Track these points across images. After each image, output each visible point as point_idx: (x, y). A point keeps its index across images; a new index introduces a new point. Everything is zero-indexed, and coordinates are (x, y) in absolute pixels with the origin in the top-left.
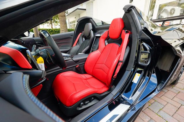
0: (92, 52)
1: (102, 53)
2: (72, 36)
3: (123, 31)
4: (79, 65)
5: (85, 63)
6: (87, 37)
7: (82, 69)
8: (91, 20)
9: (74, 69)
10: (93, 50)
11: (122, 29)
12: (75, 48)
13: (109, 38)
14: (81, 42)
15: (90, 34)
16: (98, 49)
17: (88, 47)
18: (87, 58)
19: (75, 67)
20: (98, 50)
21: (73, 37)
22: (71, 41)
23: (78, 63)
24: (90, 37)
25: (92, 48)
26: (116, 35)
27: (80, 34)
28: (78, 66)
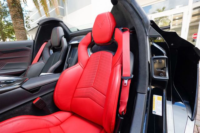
0: (67, 68)
1: (85, 68)
2: (30, 46)
3: (117, 30)
4: (41, 97)
5: (53, 91)
6: (57, 48)
7: (48, 103)
8: (61, 23)
9: (28, 108)
10: (68, 66)
11: (114, 27)
12: (37, 65)
13: (94, 44)
14: (47, 56)
15: (61, 42)
16: (77, 62)
17: (59, 62)
18: (57, 81)
19: (31, 104)
20: (78, 64)
21: (31, 49)
22: (29, 55)
23: (38, 93)
24: (62, 47)
25: (66, 63)
26: (106, 38)
27: (45, 44)
28: (38, 100)
